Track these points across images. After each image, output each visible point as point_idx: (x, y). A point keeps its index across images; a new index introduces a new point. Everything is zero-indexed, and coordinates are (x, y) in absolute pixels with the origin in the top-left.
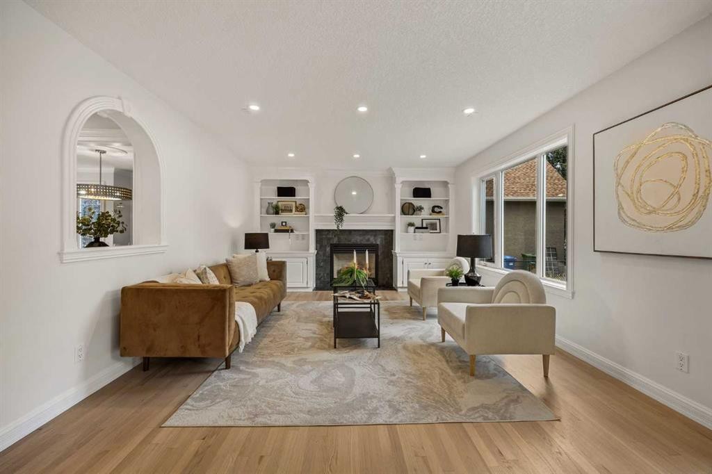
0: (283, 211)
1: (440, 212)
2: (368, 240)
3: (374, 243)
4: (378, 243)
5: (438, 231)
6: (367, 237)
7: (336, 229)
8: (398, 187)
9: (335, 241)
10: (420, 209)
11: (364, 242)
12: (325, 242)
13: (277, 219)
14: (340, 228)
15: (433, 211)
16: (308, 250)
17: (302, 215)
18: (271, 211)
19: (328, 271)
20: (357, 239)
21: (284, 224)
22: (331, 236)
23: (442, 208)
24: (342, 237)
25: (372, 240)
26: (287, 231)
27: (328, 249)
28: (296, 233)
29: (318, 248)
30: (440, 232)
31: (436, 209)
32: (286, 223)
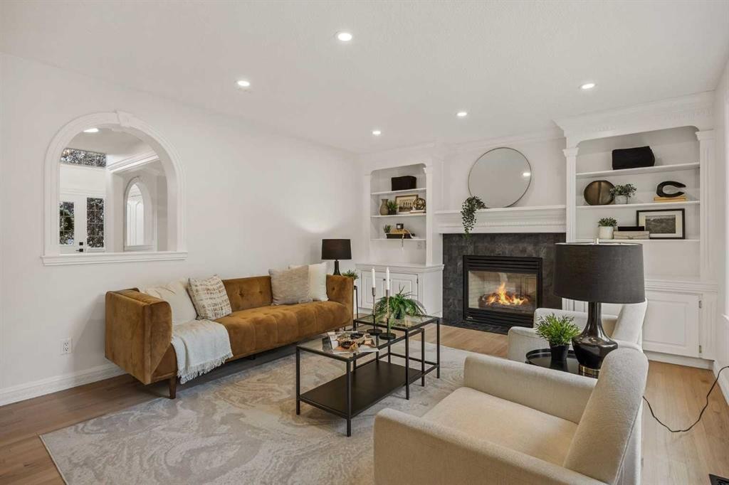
0: (402, 209)
1: (680, 194)
2: (524, 251)
3: (534, 256)
4: (542, 255)
5: (679, 233)
6: (521, 246)
7: (464, 232)
8: (571, 154)
9: (470, 251)
10: (626, 191)
11: (517, 254)
12: (455, 253)
13: (392, 221)
14: (470, 232)
15: (660, 193)
16: (425, 263)
17: (419, 213)
18: (386, 210)
19: (460, 296)
20: (506, 250)
21: (399, 227)
22: (463, 244)
23: (684, 186)
24: (480, 245)
25: (530, 250)
26: (399, 236)
27: (460, 263)
28: (414, 239)
29: (446, 260)
30: (684, 238)
31: (666, 190)
32: (402, 225)
